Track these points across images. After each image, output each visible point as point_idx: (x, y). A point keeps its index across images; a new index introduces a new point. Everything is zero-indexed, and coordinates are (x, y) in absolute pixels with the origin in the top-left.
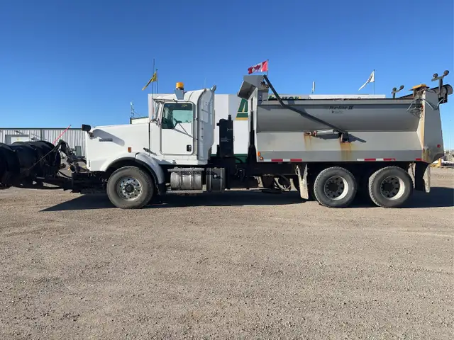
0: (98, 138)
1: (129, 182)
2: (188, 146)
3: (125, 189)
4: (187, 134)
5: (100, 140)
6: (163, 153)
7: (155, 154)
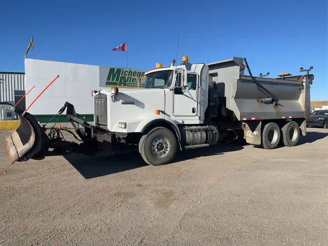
0: (121, 101)
1: (161, 141)
2: (193, 109)
3: (157, 148)
4: (193, 99)
5: (123, 103)
6: (175, 114)
7: (169, 116)
